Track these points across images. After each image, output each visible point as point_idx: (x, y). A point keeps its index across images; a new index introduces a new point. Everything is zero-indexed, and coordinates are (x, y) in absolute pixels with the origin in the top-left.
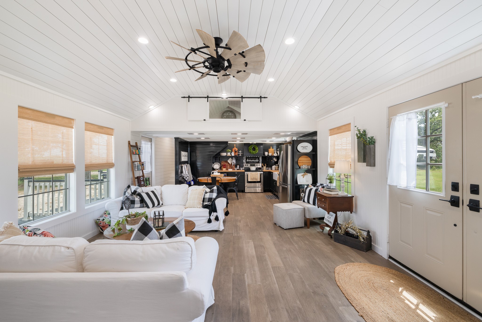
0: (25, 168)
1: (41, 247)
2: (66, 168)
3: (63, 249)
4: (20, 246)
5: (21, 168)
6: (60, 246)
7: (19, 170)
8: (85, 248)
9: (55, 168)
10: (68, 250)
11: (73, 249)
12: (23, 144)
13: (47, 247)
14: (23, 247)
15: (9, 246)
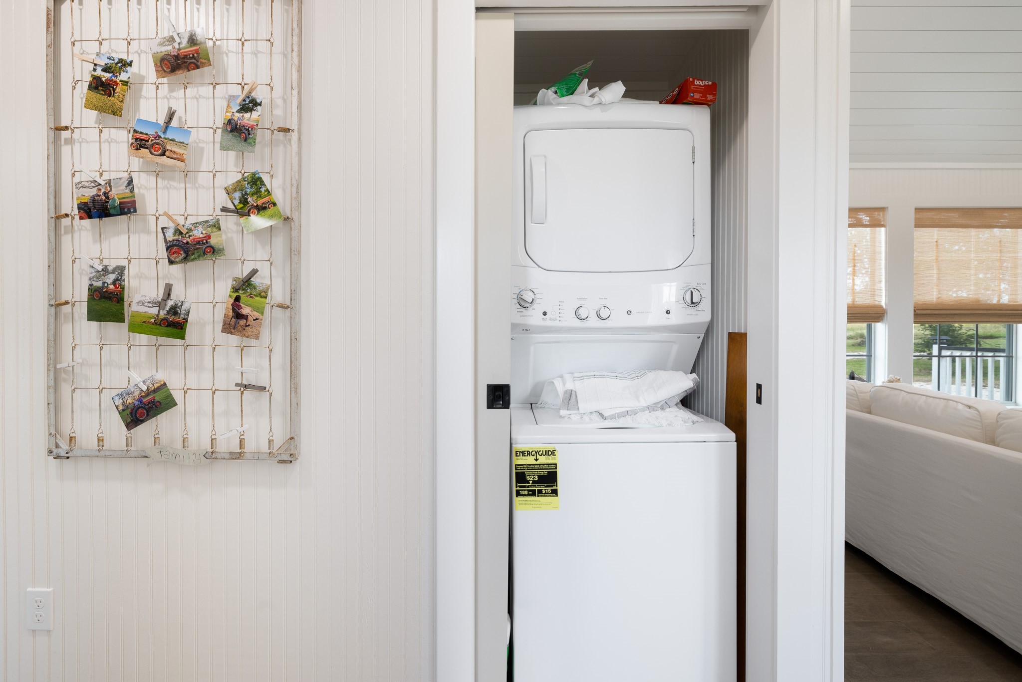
0: (924, 308)
1: (929, 398)
2: (1008, 312)
3: (960, 407)
4: (903, 392)
5: (918, 308)
6: (957, 402)
7: (915, 311)
8: (999, 414)
9: (981, 312)
10: (969, 410)
11: (977, 410)
12: (922, 269)
13: (938, 400)
14: (906, 394)
15: (890, 389)
